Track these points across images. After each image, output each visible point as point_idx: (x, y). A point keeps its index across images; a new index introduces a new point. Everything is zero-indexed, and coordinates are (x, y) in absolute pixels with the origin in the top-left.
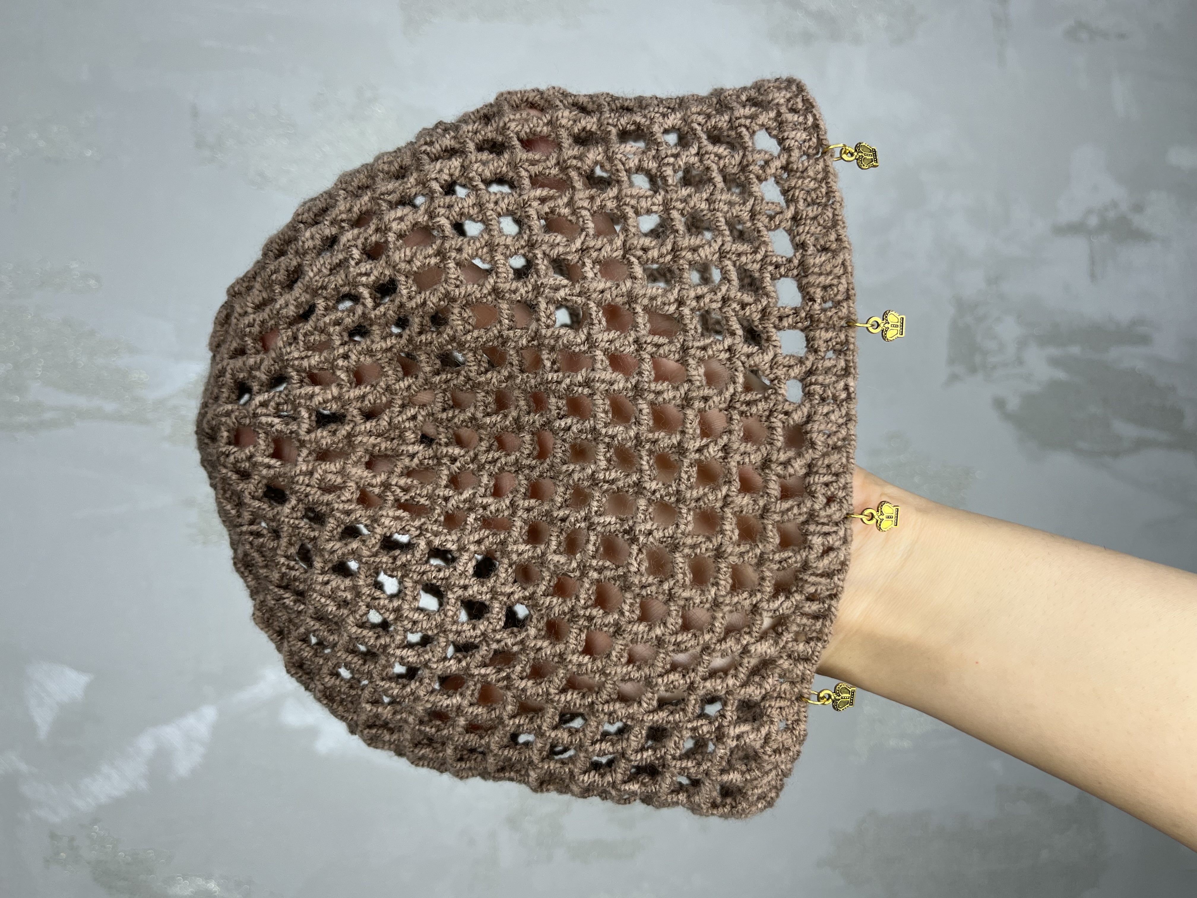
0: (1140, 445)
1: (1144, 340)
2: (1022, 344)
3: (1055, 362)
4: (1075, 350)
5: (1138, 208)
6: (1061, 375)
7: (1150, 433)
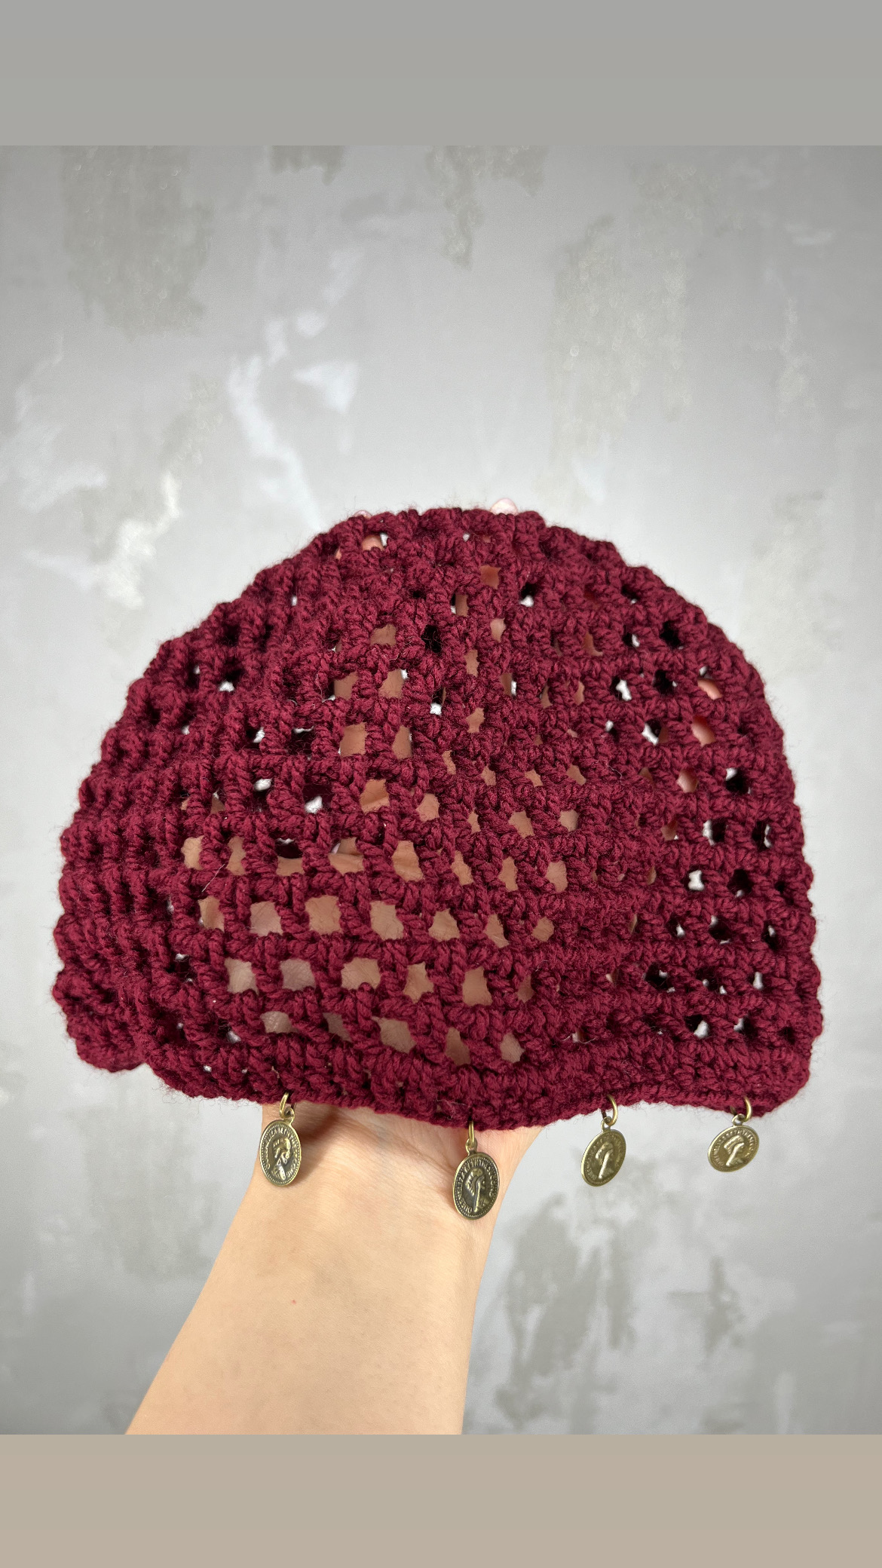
0: (518, 1332)
1: (615, 1342)
2: (612, 1224)
3: (595, 1254)
4: (606, 1274)
5: (738, 1342)
6: (584, 1259)
7: (529, 1342)
